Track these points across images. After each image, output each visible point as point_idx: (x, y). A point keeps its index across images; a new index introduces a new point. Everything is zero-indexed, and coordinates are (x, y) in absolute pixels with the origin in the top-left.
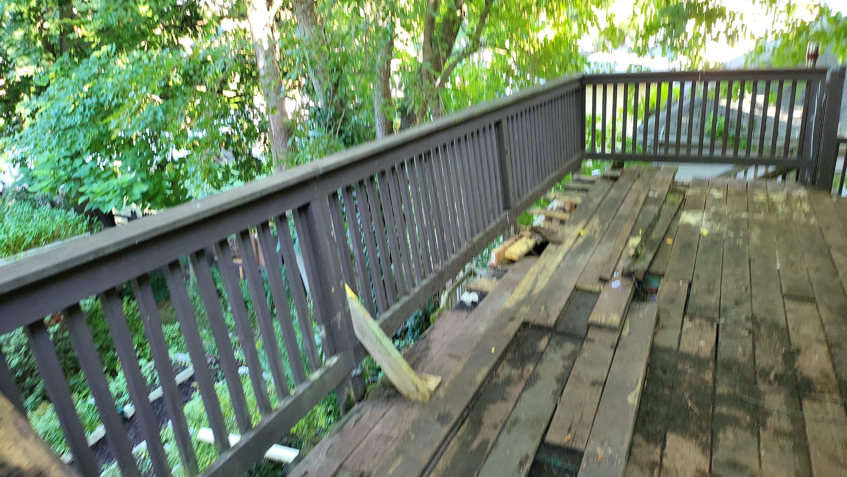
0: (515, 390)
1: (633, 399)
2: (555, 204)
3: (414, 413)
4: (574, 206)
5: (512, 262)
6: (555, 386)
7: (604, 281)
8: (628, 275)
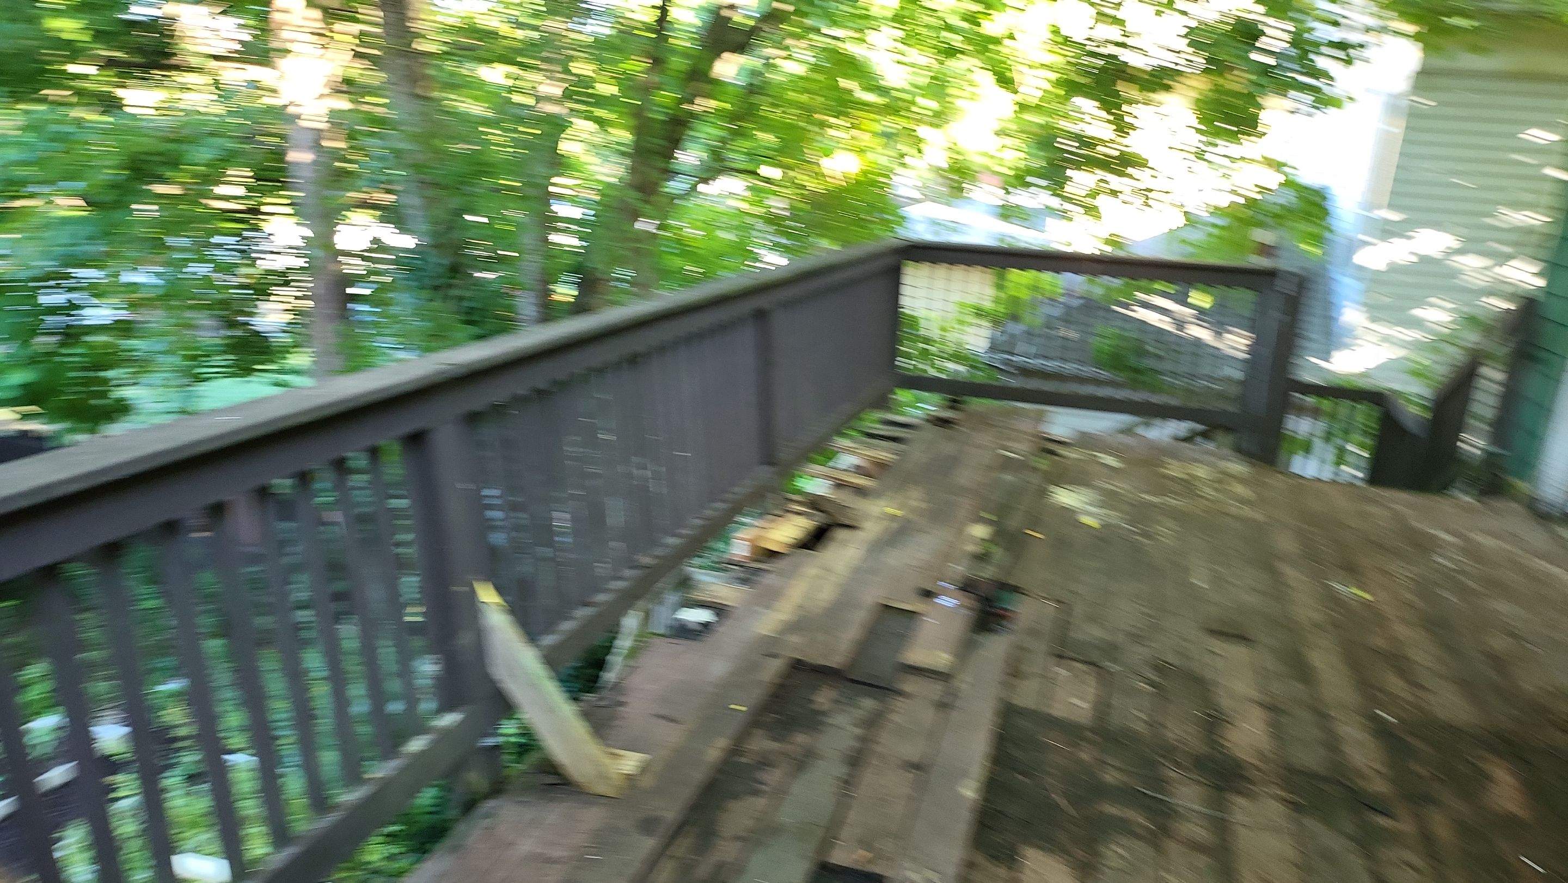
0: (772, 777)
1: (969, 791)
2: (847, 460)
3: (593, 817)
4: (882, 466)
5: (772, 555)
6: (841, 770)
7: (928, 594)
8: (967, 587)
